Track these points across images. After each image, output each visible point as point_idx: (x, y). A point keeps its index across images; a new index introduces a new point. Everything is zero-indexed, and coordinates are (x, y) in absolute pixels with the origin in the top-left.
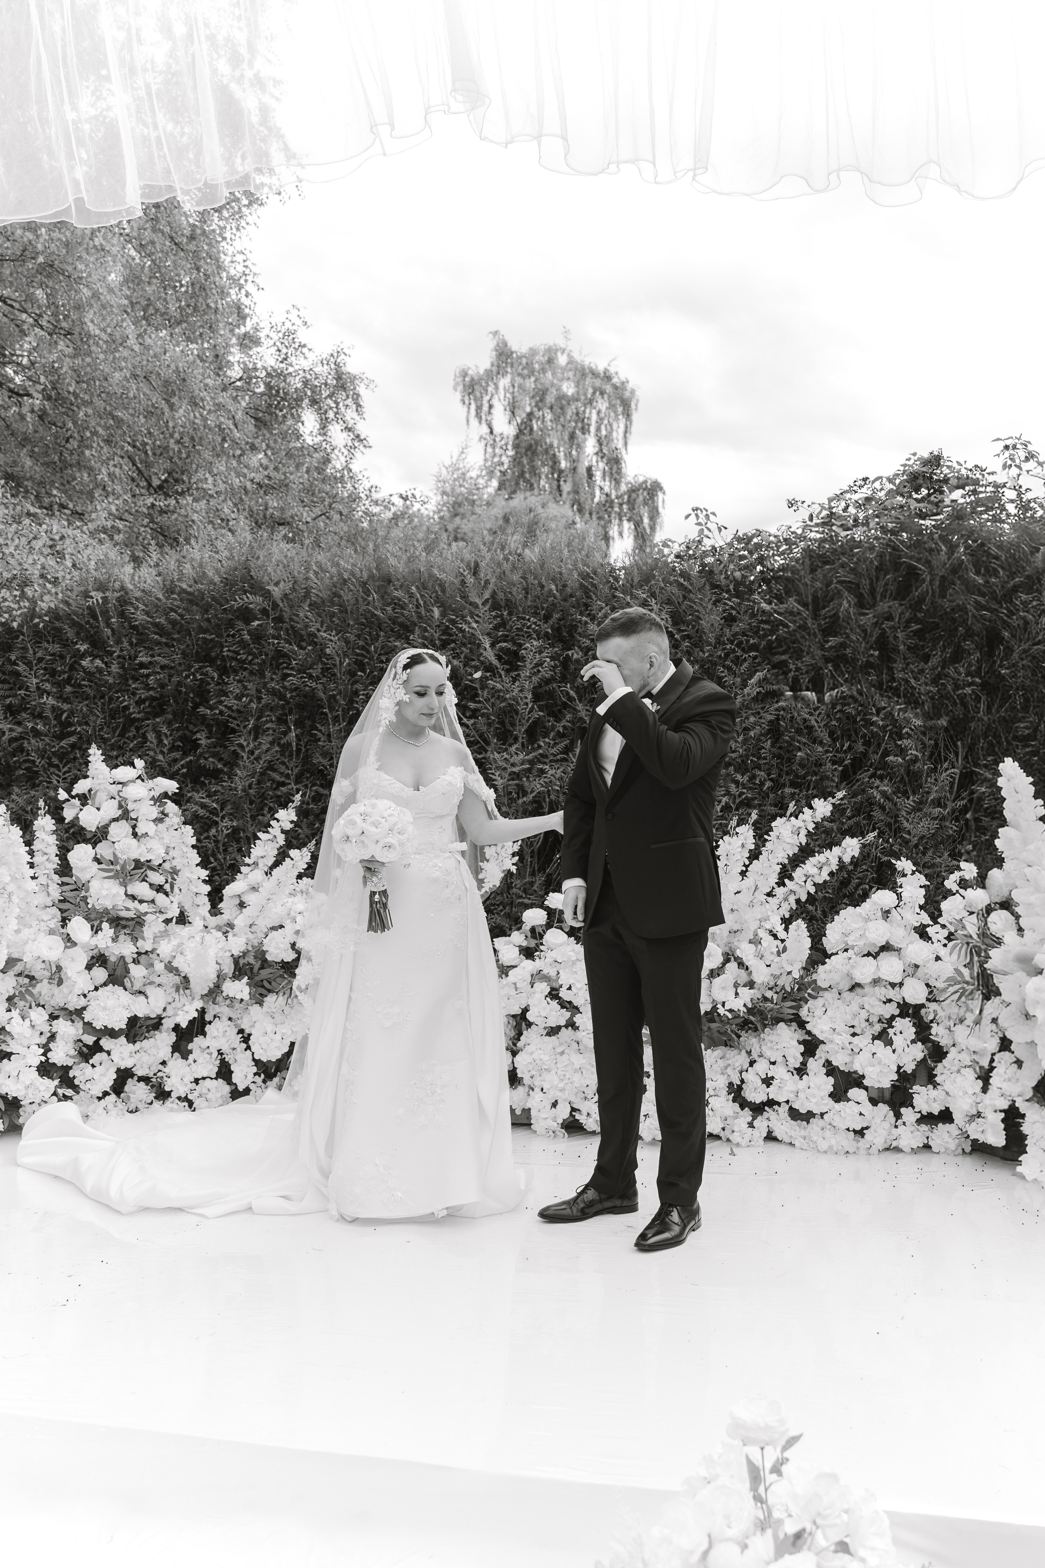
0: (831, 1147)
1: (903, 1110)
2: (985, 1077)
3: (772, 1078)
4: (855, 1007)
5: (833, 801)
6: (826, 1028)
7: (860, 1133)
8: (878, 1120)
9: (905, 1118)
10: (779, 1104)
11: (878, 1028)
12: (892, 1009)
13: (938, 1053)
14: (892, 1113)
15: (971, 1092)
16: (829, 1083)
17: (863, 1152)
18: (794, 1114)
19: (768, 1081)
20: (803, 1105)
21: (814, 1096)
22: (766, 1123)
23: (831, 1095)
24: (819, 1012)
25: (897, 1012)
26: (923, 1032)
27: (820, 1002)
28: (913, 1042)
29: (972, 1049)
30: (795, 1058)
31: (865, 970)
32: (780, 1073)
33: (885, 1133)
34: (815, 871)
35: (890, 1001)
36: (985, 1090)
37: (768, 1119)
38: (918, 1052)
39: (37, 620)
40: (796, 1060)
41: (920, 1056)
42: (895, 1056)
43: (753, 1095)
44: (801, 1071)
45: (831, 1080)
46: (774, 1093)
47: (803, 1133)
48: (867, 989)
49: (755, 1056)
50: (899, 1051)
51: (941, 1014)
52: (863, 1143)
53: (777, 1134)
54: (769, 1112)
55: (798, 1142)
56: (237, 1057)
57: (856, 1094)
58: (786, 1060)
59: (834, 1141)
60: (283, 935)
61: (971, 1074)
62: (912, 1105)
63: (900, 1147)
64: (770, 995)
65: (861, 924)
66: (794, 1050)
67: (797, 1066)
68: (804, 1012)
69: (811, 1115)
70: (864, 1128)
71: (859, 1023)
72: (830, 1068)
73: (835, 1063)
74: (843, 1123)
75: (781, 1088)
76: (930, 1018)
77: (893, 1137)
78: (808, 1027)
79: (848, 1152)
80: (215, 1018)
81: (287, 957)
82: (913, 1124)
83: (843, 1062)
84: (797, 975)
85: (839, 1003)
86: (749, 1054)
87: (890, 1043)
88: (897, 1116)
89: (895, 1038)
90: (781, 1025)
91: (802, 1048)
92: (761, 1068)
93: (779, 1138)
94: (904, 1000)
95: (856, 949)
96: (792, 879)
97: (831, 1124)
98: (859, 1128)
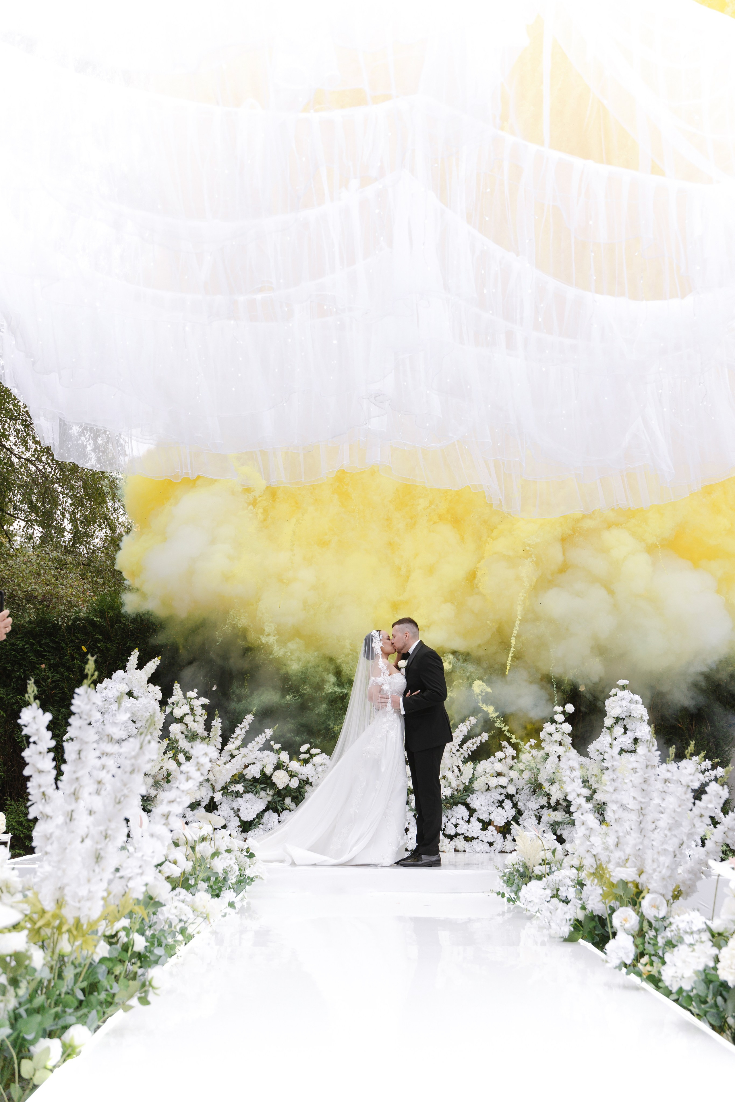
0: (481, 850)
1: (507, 835)
2: (539, 818)
3: (458, 824)
4: (488, 797)
6: (479, 804)
7: (491, 844)
8: (499, 839)
9: (508, 838)
10: (460, 835)
11: (497, 805)
12: (503, 797)
13: (520, 813)
14: (502, 837)
15: (534, 824)
17: (493, 852)
18: (467, 839)
19: (456, 826)
20: (470, 834)
21: (475, 830)
22: (454, 843)
23: (481, 829)
24: (475, 799)
25: (504, 798)
26: (515, 805)
27: (475, 795)
28: (512, 808)
29: (533, 809)
30: (466, 817)
31: (494, 782)
32: (460, 822)
33: (501, 844)
34: (471, 745)
35: (502, 794)
36: (539, 823)
37: (455, 842)
38: (513, 812)
40: (466, 818)
41: (514, 814)
42: (506, 813)
43: (450, 831)
44: (468, 821)
45: (481, 824)
46: (459, 830)
47: (469, 846)
48: (493, 790)
49: (450, 816)
50: (507, 811)
51: (521, 798)
52: (493, 848)
53: (458, 848)
54: (456, 840)
55: (467, 850)
56: (231, 820)
57: (490, 828)
58: (462, 818)
59: (482, 847)
60: (257, 767)
61: (534, 818)
62: (510, 834)
63: (506, 851)
64: (455, 793)
65: (490, 765)
66: (466, 813)
67: (467, 820)
68: (468, 800)
69: (473, 838)
70: (493, 842)
71: (490, 802)
72: (479, 820)
73: (481, 818)
74: (486, 840)
75: (461, 828)
76: (517, 800)
77: (503, 846)
78: (470, 805)
79: (487, 852)
80: (221, 803)
81: (258, 776)
82: (510, 841)
83: (485, 817)
84: (467, 784)
85: (482, 796)
86: (447, 817)
87: (503, 808)
88: (505, 837)
89: (505, 807)
90: (459, 805)
91: (468, 813)
92: (454, 821)
93: (460, 850)
94: (507, 793)
95: (490, 774)
96: (462, 748)
97: (481, 840)
98: (492, 841)
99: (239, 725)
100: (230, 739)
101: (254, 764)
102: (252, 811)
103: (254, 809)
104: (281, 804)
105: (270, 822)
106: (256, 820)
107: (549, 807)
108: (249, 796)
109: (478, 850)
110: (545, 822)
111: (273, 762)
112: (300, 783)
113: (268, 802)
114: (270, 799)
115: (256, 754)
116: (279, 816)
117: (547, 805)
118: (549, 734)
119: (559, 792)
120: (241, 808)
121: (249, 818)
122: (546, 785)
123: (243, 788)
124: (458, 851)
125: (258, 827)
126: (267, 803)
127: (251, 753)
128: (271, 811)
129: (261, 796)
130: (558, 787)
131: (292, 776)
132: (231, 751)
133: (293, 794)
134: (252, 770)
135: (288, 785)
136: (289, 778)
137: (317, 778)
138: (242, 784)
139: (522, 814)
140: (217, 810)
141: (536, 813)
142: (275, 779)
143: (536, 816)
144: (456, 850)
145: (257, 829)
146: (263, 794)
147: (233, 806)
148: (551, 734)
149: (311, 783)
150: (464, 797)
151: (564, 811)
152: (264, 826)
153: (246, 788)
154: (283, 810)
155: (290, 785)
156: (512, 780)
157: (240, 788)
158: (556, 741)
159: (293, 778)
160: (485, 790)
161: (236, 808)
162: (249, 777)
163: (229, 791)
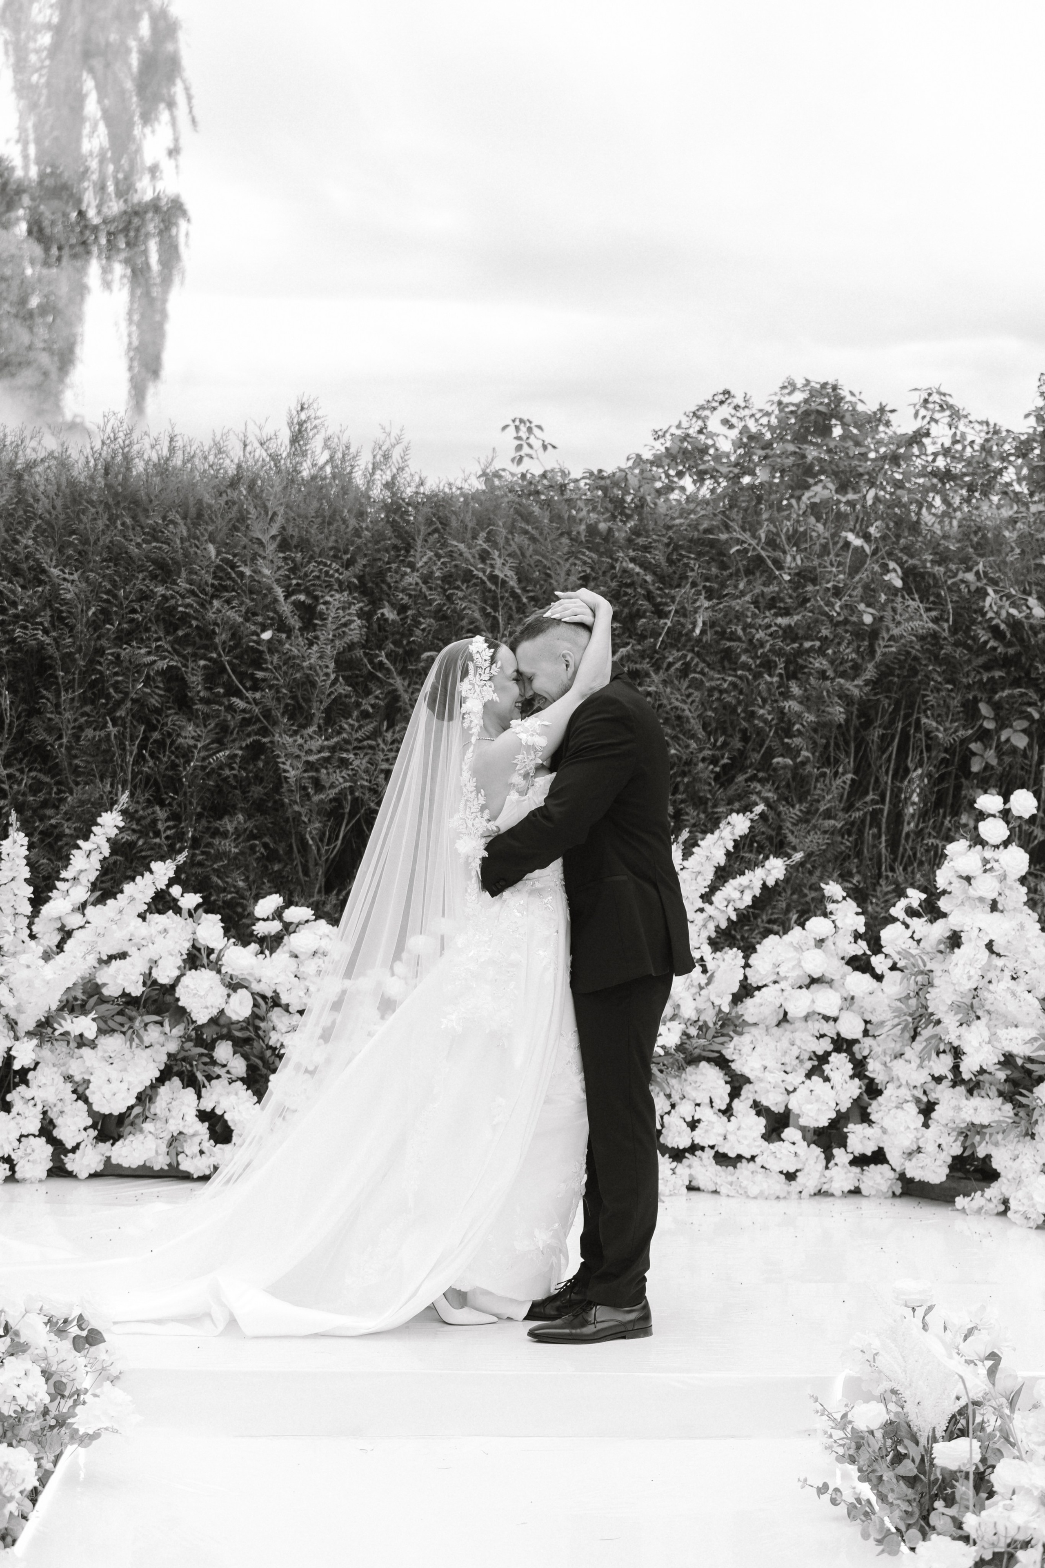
0: (761, 1192)
1: (836, 1151)
2: (927, 1110)
3: (699, 1121)
4: (785, 1043)
5: (751, 816)
7: (791, 1177)
8: (811, 1162)
9: (837, 1160)
10: (702, 1149)
11: (809, 1065)
12: (825, 1045)
13: (873, 1090)
14: (823, 1156)
15: (912, 1126)
16: (760, 1124)
17: (795, 1196)
18: (722, 1159)
19: (693, 1125)
20: (731, 1147)
21: (745, 1138)
22: (690, 1172)
23: (763, 1136)
24: (746, 1050)
25: (830, 1048)
26: (859, 1068)
27: (746, 1039)
28: (852, 1077)
29: (912, 1084)
30: (722, 1099)
31: (800, 1002)
32: (706, 1114)
33: (817, 1175)
34: (736, 895)
35: (822, 1036)
36: (926, 1125)
37: (690, 1166)
38: (855, 1088)
40: (722, 1102)
41: (856, 1093)
42: (833, 1092)
43: (677, 1139)
44: (728, 1112)
45: (762, 1121)
46: (700, 1137)
47: (730, 1179)
48: (799, 1024)
49: (676, 1098)
50: (838, 1087)
51: (878, 1050)
52: (795, 1186)
53: (700, 1182)
54: (690, 1159)
55: (723, 1190)
56: (65, 1109)
57: (791, 1133)
58: (711, 1102)
59: (765, 1186)
60: (132, 964)
61: (912, 1109)
62: (845, 1146)
63: (830, 1191)
64: (693, 1031)
65: (792, 954)
66: (721, 1091)
67: (724, 1107)
68: (728, 1053)
69: (740, 1157)
70: (797, 1171)
71: (790, 1060)
72: (759, 1109)
73: (765, 1103)
74: (775, 1166)
75: (707, 1131)
76: (865, 1053)
77: (824, 1180)
78: (733, 1066)
79: (778, 1198)
80: (37, 1064)
81: (136, 990)
82: (844, 1166)
83: (774, 1101)
84: (727, 1009)
85: (767, 1039)
86: (669, 1096)
87: (827, 1079)
88: (829, 1157)
89: (831, 1075)
90: (703, 1064)
91: (728, 1088)
92: (686, 1110)
93: (702, 1187)
94: (838, 1034)
95: (790, 981)
96: (711, 903)
97: (763, 1167)
98: (792, 1170)
99: (80, 842)
100: (58, 884)
101: (123, 956)
102: (124, 1086)
103: (130, 1083)
104: (205, 1064)
105: (174, 1113)
106: (137, 1110)
107: (957, 1080)
108: (113, 1043)
109: (754, 1190)
110: (944, 1122)
111: (178, 948)
112: (256, 1005)
113: (169, 1055)
114: (173, 1047)
115: (131, 928)
116: (199, 1097)
117: (950, 1076)
118: (961, 877)
119: (987, 1048)
120: (92, 1079)
121: (117, 1107)
122: (950, 1022)
123: (94, 1027)
124: (698, 1189)
125: (141, 1131)
126: (165, 1058)
127: (115, 927)
128: (176, 1081)
129: (147, 1040)
130: (986, 1035)
131: (234, 985)
132: (60, 918)
133: (238, 1034)
134: (121, 976)
135: (222, 1012)
136: (225, 991)
137: (302, 994)
138: (93, 1015)
139: (880, 1093)
140: (26, 1083)
141: (919, 1093)
142: (185, 996)
143: (918, 1101)
144: (691, 1188)
145: (140, 1136)
146: (153, 1034)
147: (71, 1072)
148: (968, 879)
149: (288, 1005)
150: (716, 1047)
151: (1001, 1094)
152: (159, 1124)
153: (105, 1022)
154: (209, 1078)
155: (229, 1012)
156: (853, 998)
157: (86, 1025)
158: (981, 899)
159: (235, 990)
160: (775, 1022)
161: (78, 1078)
162: (111, 991)
163: (57, 1033)
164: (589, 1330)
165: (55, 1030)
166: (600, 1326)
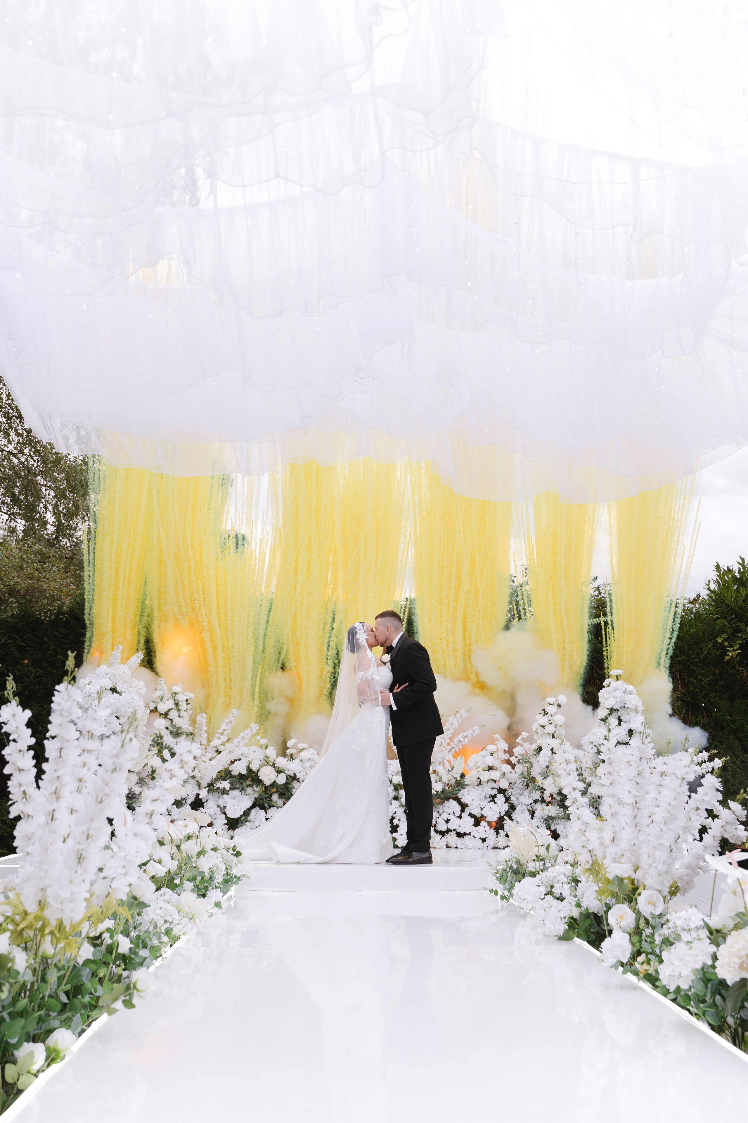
0: (473, 846)
1: (500, 831)
2: (532, 813)
3: (449, 820)
4: (480, 791)
6: (470, 799)
7: (484, 840)
8: (491, 834)
9: (500, 834)
10: (451, 831)
11: (489, 799)
12: (495, 792)
13: (513, 808)
14: (495, 833)
15: (527, 819)
16: (472, 820)
17: (485, 848)
18: (458, 834)
20: (462, 830)
21: (467, 826)
22: (446, 840)
23: (474, 825)
24: (466, 793)
25: (497, 793)
26: (507, 800)
27: (466, 790)
28: (505, 803)
29: (527, 804)
30: (458, 812)
31: (485, 776)
32: (452, 817)
33: (494, 840)
35: (493, 788)
36: (532, 818)
37: (447, 838)
38: (506, 807)
39: (61, 616)
41: (507, 809)
42: (498, 808)
43: (442, 827)
44: (460, 817)
46: (451, 826)
47: (462, 842)
48: (485, 784)
49: (441, 812)
50: (500, 806)
51: (513, 793)
52: (485, 844)
54: (447, 836)
55: (459, 847)
56: (217, 817)
57: (483, 823)
58: (454, 813)
59: (475, 843)
60: (243, 763)
61: (527, 813)
62: (503, 829)
63: (499, 847)
64: (447, 788)
65: (482, 758)
66: (458, 808)
67: (459, 815)
68: (460, 795)
69: (465, 834)
70: (486, 838)
71: (482, 797)
72: (471, 815)
73: (473, 813)
74: (478, 836)
75: (452, 824)
76: (510, 794)
77: (496, 842)
78: (462, 800)
79: (479, 849)
80: (207, 800)
81: (244, 772)
82: (503, 837)
83: (477, 812)
84: (458, 779)
85: (474, 790)
86: (438, 812)
87: (495, 803)
88: (498, 833)
89: (497, 802)
90: (451, 800)
91: (460, 808)
92: (445, 816)
93: (451, 846)
94: (500, 788)
95: (481, 768)
96: (453, 742)
97: (473, 836)
98: (484, 838)
99: (225, 720)
100: (216, 735)
101: (240, 760)
102: (239, 807)
103: (241, 806)
104: (269, 801)
105: (257, 819)
106: (243, 818)
107: (543, 801)
108: (235, 793)
109: (470, 846)
110: (539, 817)
111: (259, 758)
112: (287, 779)
113: (255, 799)
114: (256, 795)
115: (242, 750)
116: (266, 813)
117: (540, 799)
118: (541, 726)
119: (553, 785)
120: (227, 805)
121: (236, 816)
122: (539, 779)
123: (229, 785)
124: (450, 847)
125: (245, 825)
127: (237, 749)
128: (258, 808)
129: (247, 792)
130: (552, 781)
131: (279, 772)
132: (216, 746)
133: (281, 791)
134: (239, 767)
135: (275, 782)
136: (276, 774)
137: (304, 774)
138: (228, 781)
139: (515, 809)
140: (203, 807)
141: (529, 807)
142: (261, 776)
143: (529, 810)
144: (447, 847)
145: (244, 826)
146: (249, 790)
147: (219, 804)
148: (543, 727)
149: (299, 778)
150: (455, 792)
151: (558, 805)
152: (251, 823)
153: (232, 785)
154: (270, 807)
155: (278, 782)
156: (504, 774)
157: (225, 785)
158: (549, 734)
159: (280, 773)
160: (476, 784)
161: (222, 806)
162: (235, 773)
164: (411, 860)
165: (214, 787)
166: (414, 859)
